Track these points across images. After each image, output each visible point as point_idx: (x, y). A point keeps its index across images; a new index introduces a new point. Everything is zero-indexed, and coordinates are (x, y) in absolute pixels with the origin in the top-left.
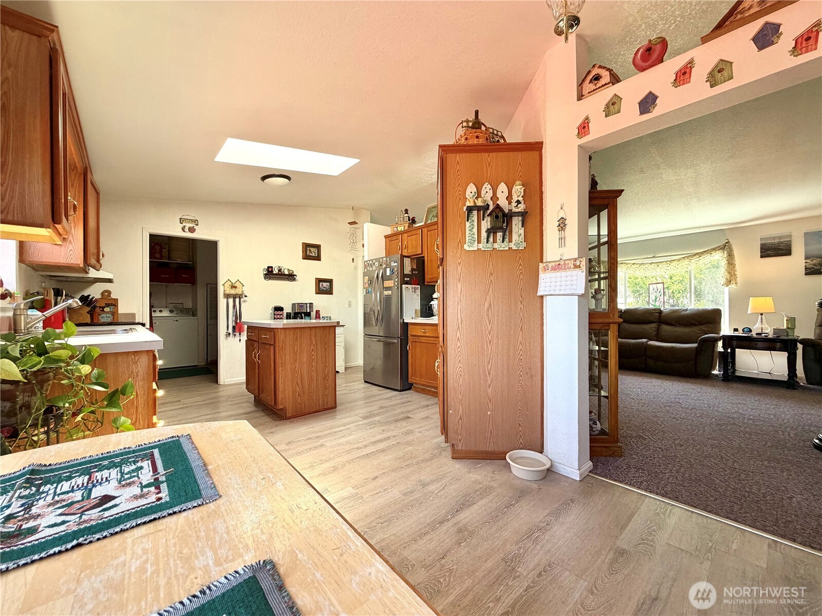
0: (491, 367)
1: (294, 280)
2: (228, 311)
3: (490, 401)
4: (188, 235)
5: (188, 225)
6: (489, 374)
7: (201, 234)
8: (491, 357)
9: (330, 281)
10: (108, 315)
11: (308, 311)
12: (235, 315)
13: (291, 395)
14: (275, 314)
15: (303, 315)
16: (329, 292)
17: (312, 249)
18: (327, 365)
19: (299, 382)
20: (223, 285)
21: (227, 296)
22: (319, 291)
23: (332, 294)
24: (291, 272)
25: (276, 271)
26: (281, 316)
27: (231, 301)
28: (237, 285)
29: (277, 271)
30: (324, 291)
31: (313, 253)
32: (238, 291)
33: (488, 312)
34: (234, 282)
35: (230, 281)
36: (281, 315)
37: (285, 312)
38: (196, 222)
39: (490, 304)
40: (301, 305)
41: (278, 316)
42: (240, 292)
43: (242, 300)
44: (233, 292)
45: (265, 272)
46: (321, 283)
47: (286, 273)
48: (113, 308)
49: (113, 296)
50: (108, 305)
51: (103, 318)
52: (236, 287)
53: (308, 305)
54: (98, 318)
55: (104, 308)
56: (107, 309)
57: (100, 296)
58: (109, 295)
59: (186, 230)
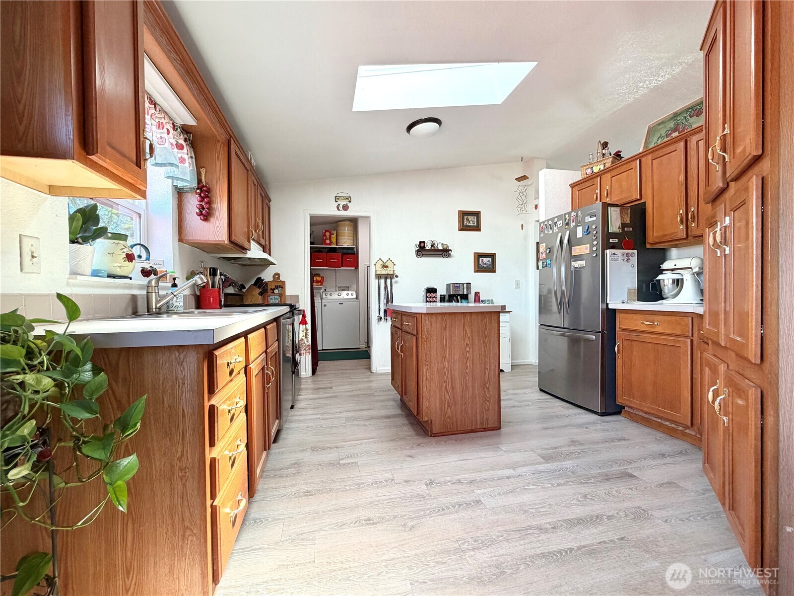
1: (449, 256)
2: (379, 293)
4: (343, 213)
5: (342, 203)
7: (355, 211)
9: (492, 256)
10: (276, 297)
11: (465, 293)
12: (386, 298)
13: (438, 405)
14: (427, 297)
15: (459, 297)
16: (491, 269)
17: (470, 218)
18: (488, 367)
19: (449, 388)
20: (375, 264)
21: (379, 277)
22: (479, 269)
23: (494, 271)
24: (445, 246)
25: (428, 247)
26: (434, 299)
27: (382, 281)
28: (389, 264)
29: (430, 247)
30: (485, 268)
31: (471, 222)
32: (389, 271)
34: (385, 262)
35: (382, 260)
36: (434, 297)
37: (439, 294)
38: (349, 199)
40: (457, 286)
41: (431, 299)
42: (391, 272)
43: (393, 280)
44: (384, 272)
45: (417, 249)
46: (481, 259)
47: (440, 248)
48: (281, 290)
49: (282, 279)
50: (277, 287)
51: (271, 299)
52: (387, 267)
53: (465, 285)
54: (268, 299)
55: (274, 290)
56: (276, 291)
57: (272, 279)
58: (279, 278)
59: (341, 208)
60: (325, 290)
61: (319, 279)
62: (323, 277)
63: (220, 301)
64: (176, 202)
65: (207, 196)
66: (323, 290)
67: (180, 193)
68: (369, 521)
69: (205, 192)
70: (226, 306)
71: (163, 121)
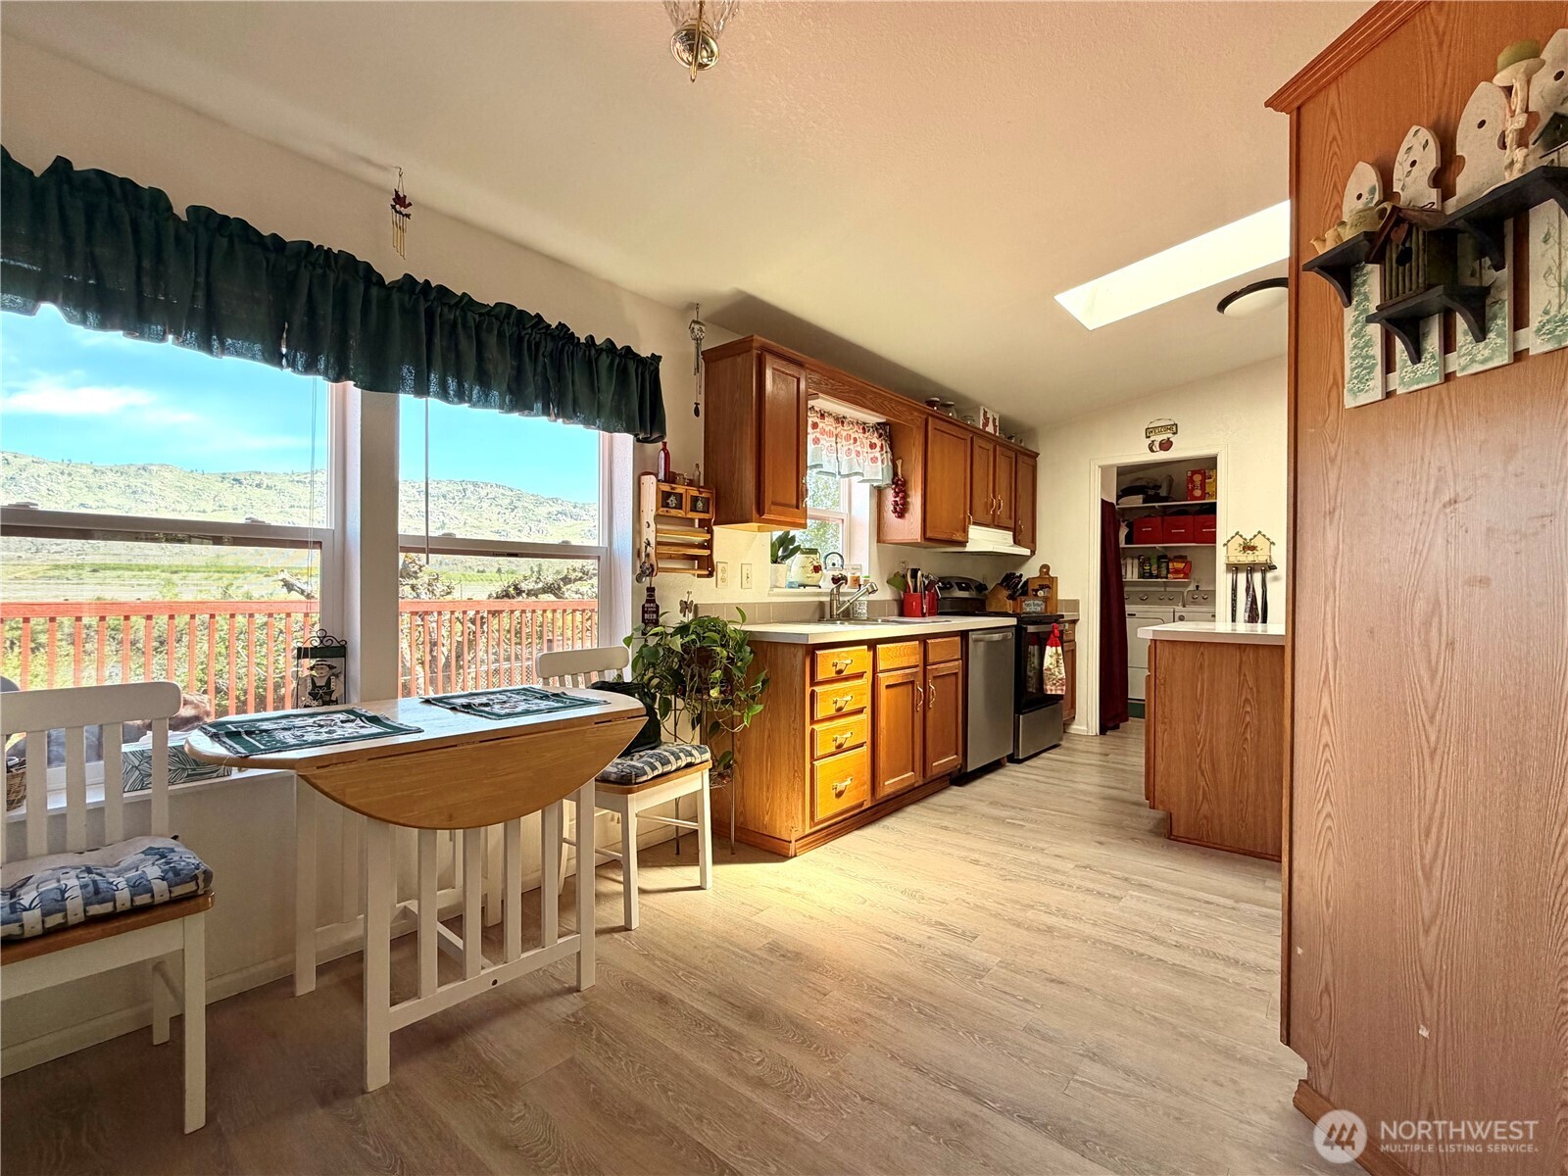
0: (1436, 854)
2: (1234, 600)
3: (1430, 988)
4: (1162, 456)
5: (1159, 438)
6: (1428, 877)
7: (1185, 448)
8: (1437, 814)
12: (1248, 610)
13: (1183, 793)
19: (1206, 766)
20: (1225, 545)
27: (1242, 578)
28: (1258, 542)
32: (1260, 557)
33: (1427, 633)
34: (1249, 538)
35: (1241, 536)
39: (1437, 603)
42: (1263, 560)
43: (1268, 575)
44: (1248, 558)
48: (1048, 592)
49: (1053, 574)
50: (1042, 587)
51: (1028, 605)
52: (1253, 548)
54: (1021, 605)
55: (1037, 591)
56: (1041, 593)
57: (1038, 575)
58: (1047, 573)
59: (1156, 447)
60: (1197, 587)
61: (1181, 566)
62: (1189, 564)
63: (923, 608)
64: (875, 500)
65: (901, 491)
66: (1192, 587)
67: (879, 491)
68: (976, 862)
69: (900, 485)
70: (931, 614)
71: (851, 432)
